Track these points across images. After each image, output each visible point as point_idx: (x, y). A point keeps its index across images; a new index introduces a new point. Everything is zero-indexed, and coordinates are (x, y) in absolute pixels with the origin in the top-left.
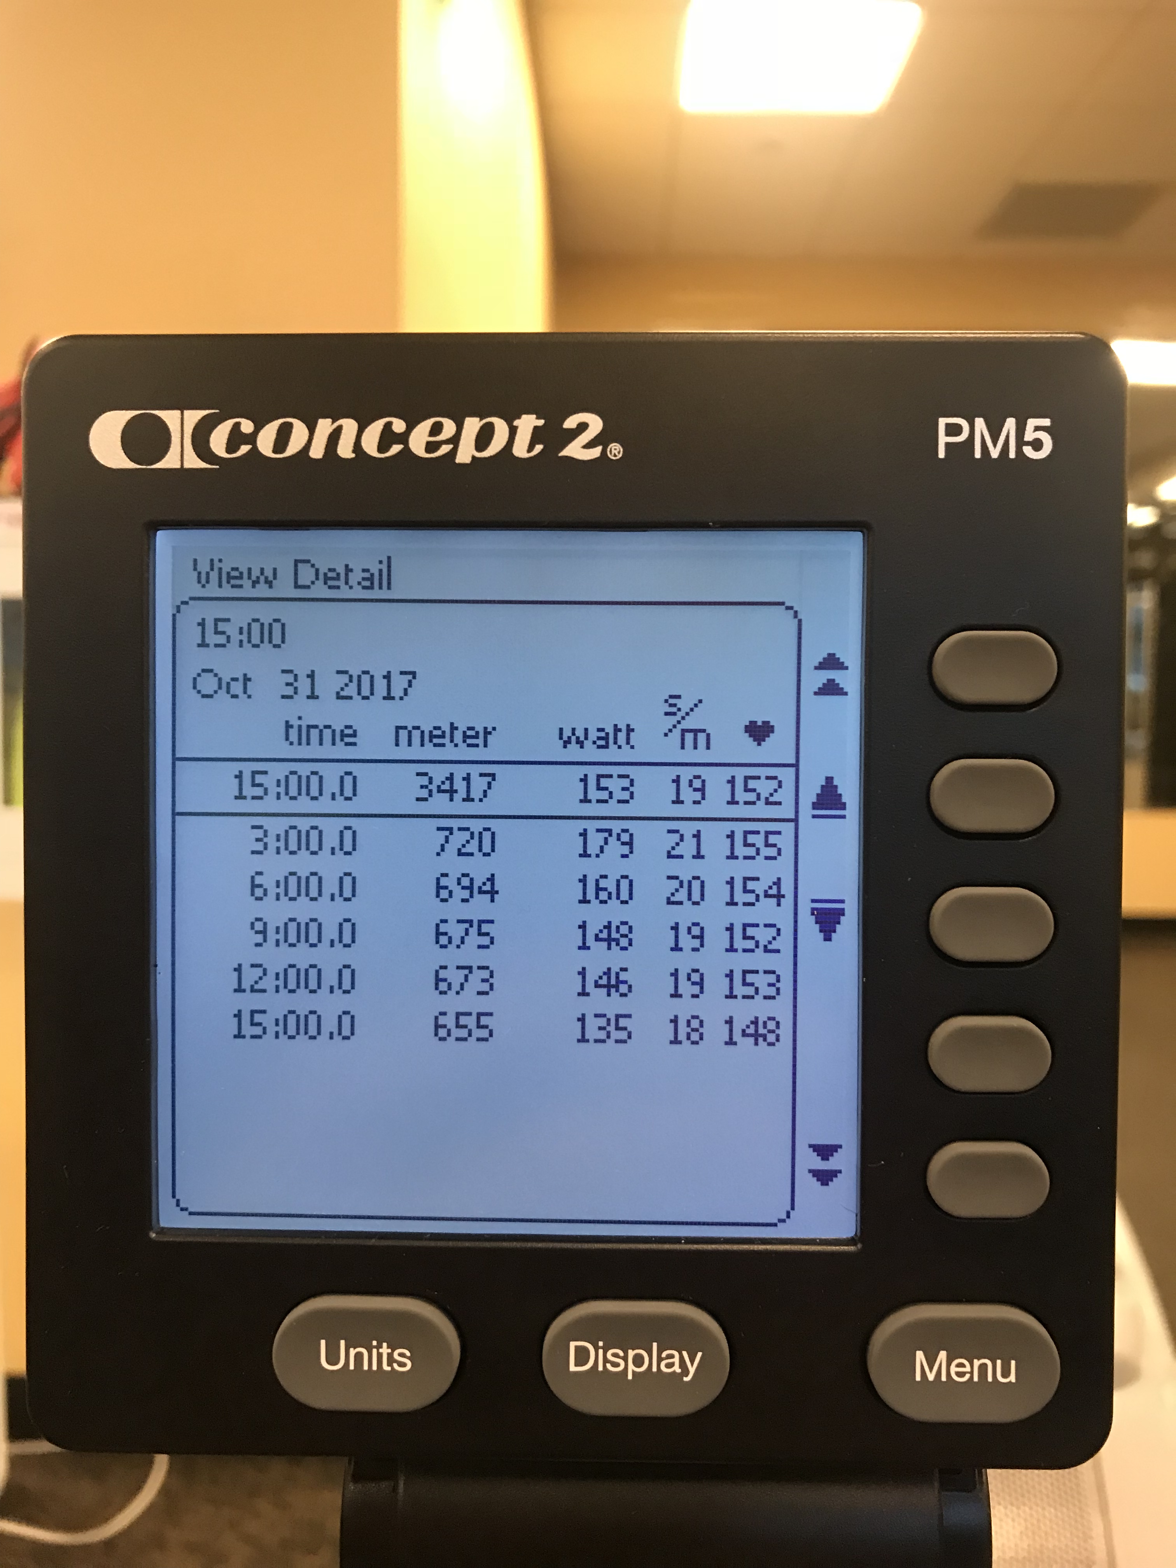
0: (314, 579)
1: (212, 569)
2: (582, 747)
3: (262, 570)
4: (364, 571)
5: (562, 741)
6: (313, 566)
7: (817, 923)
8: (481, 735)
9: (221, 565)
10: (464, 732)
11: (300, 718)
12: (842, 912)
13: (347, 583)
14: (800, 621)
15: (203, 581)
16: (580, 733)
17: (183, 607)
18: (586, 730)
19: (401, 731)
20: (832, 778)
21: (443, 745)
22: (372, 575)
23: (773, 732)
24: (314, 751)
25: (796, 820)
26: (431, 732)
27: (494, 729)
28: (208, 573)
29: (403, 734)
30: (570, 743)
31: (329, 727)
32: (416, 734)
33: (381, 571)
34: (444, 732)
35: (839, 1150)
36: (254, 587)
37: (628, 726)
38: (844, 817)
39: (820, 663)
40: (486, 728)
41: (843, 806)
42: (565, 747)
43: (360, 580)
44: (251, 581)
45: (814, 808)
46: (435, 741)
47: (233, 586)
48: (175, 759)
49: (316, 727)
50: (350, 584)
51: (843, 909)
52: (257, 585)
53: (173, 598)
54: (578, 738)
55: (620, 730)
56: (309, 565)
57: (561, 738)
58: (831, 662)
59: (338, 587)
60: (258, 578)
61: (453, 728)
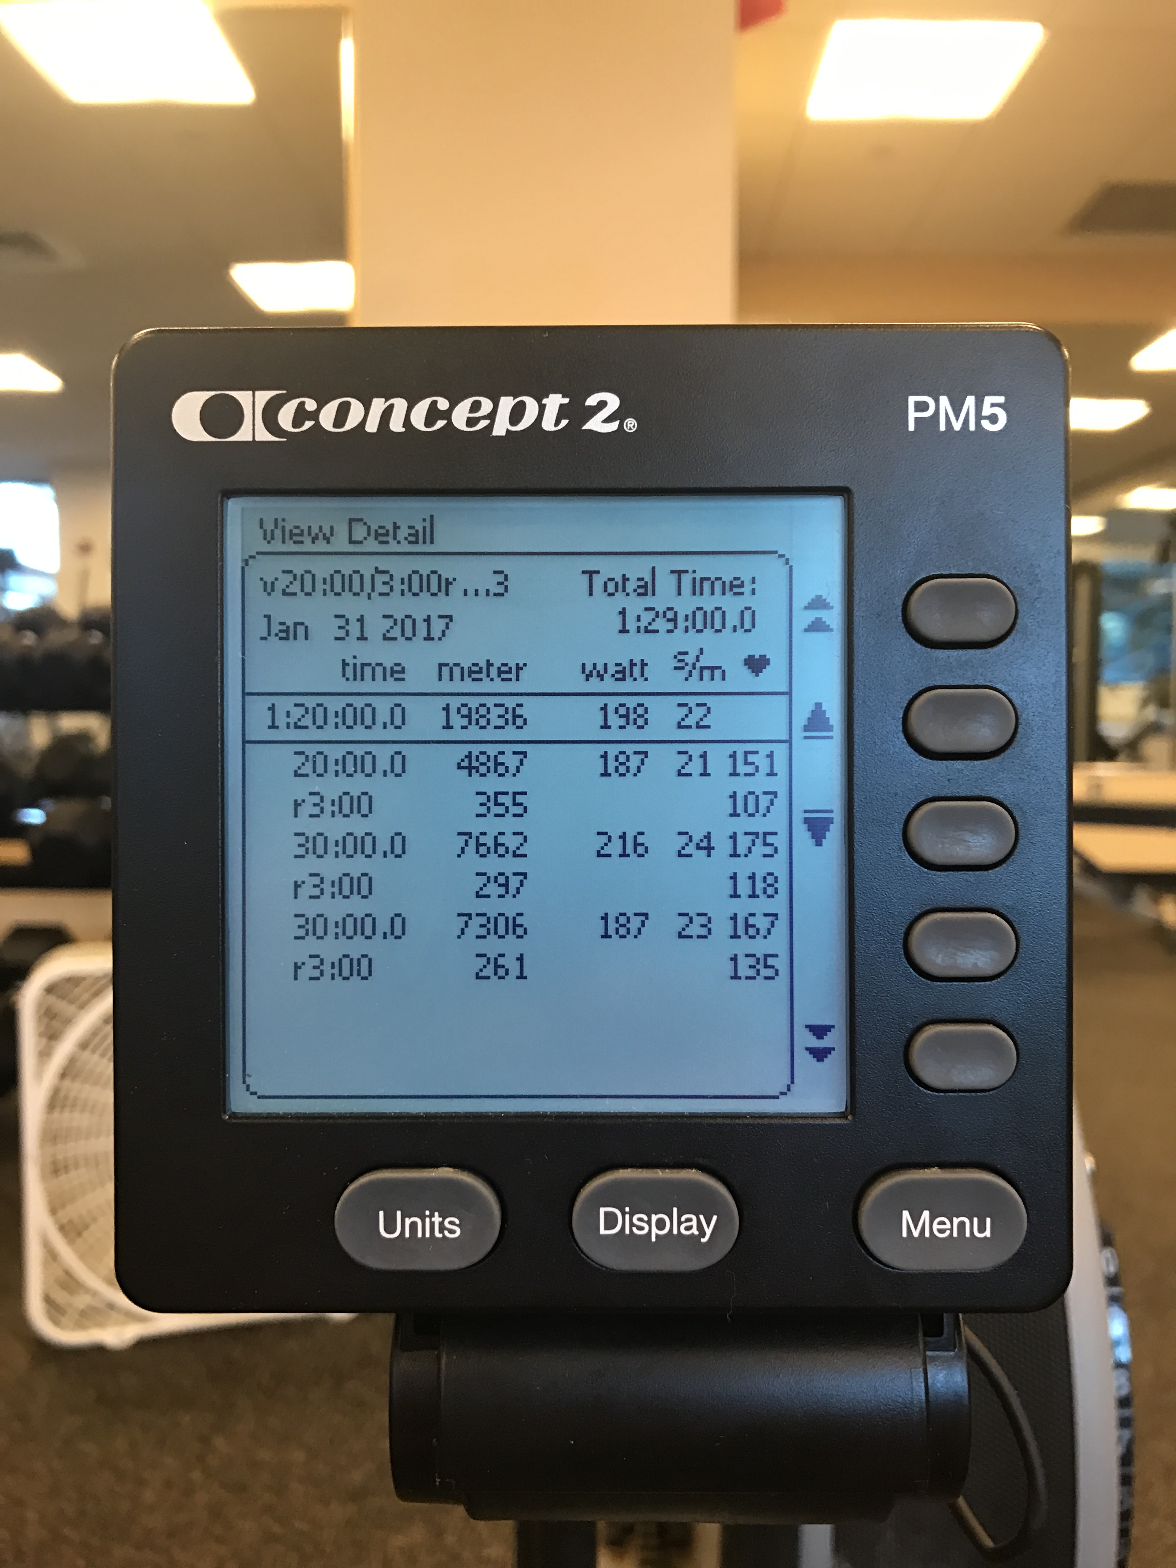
0: (365, 535)
1: (276, 527)
2: (602, 680)
3: (321, 528)
4: (410, 527)
5: (584, 675)
6: (365, 524)
7: (809, 830)
8: (514, 670)
9: (284, 524)
10: (499, 668)
11: (355, 657)
12: (830, 821)
13: (395, 538)
14: (791, 567)
15: (269, 538)
16: (600, 668)
17: (251, 561)
18: (606, 665)
19: (443, 668)
20: (821, 704)
21: (481, 680)
22: (417, 531)
23: (769, 664)
24: (367, 686)
25: (789, 741)
26: (470, 668)
27: (525, 665)
28: (272, 531)
29: (445, 670)
30: (592, 676)
31: (380, 664)
32: (457, 671)
33: (424, 528)
34: (481, 668)
35: (832, 1029)
36: (313, 542)
37: (642, 660)
38: (831, 737)
39: (809, 603)
40: (517, 664)
41: (830, 728)
42: (587, 680)
43: (407, 536)
44: (310, 539)
45: (805, 731)
46: (474, 676)
47: (295, 542)
48: (244, 694)
49: (369, 664)
50: (398, 539)
51: (832, 818)
52: (316, 541)
53: (242, 554)
54: (598, 672)
55: (635, 665)
56: (362, 523)
57: (583, 672)
58: (818, 603)
59: (387, 542)
60: (317, 534)
61: (489, 664)
